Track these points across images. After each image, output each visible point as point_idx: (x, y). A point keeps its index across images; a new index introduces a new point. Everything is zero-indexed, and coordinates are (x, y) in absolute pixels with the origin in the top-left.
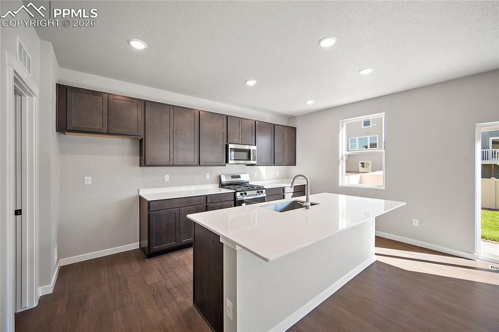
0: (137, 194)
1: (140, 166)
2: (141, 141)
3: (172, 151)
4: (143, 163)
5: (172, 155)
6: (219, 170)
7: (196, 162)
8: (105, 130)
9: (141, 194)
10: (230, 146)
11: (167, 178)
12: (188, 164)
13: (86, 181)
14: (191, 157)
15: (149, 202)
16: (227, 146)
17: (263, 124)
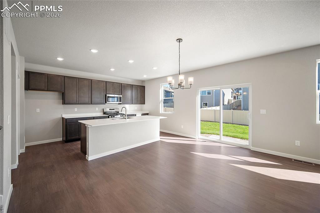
0: (61, 116)
1: (63, 104)
2: (63, 93)
3: (78, 97)
4: (64, 103)
5: (78, 99)
6: (102, 106)
7: (90, 102)
8: (46, 89)
9: (63, 116)
10: (107, 95)
11: (76, 110)
12: (86, 103)
13: (37, 110)
14: (87, 100)
15: (66, 119)
16: (106, 95)
17: (126, 85)
